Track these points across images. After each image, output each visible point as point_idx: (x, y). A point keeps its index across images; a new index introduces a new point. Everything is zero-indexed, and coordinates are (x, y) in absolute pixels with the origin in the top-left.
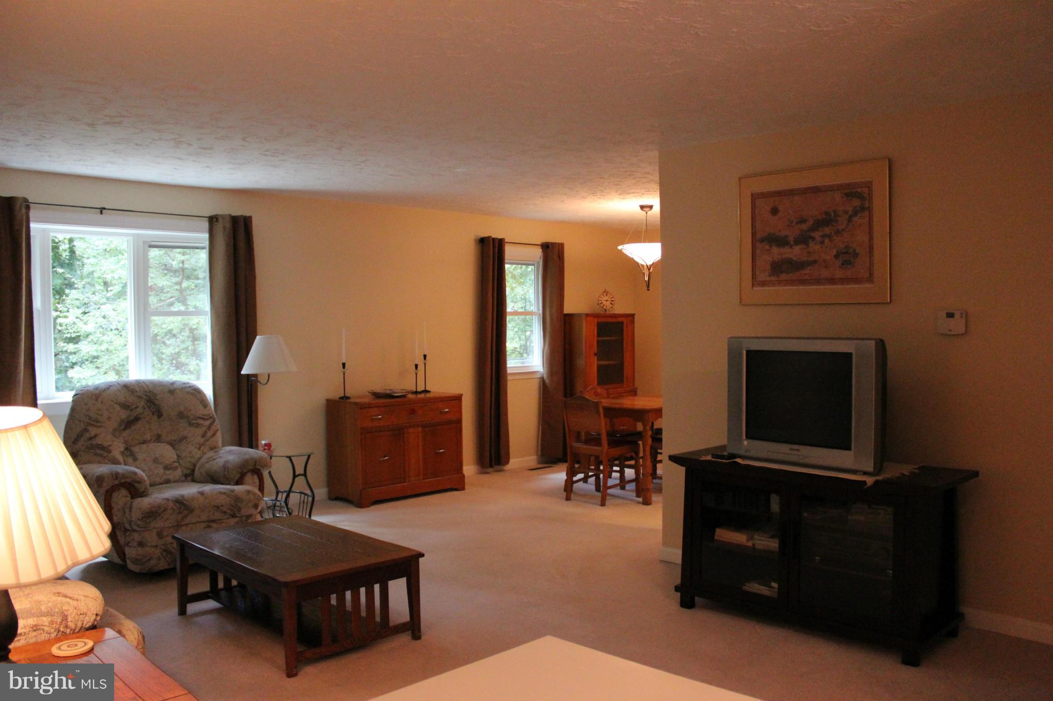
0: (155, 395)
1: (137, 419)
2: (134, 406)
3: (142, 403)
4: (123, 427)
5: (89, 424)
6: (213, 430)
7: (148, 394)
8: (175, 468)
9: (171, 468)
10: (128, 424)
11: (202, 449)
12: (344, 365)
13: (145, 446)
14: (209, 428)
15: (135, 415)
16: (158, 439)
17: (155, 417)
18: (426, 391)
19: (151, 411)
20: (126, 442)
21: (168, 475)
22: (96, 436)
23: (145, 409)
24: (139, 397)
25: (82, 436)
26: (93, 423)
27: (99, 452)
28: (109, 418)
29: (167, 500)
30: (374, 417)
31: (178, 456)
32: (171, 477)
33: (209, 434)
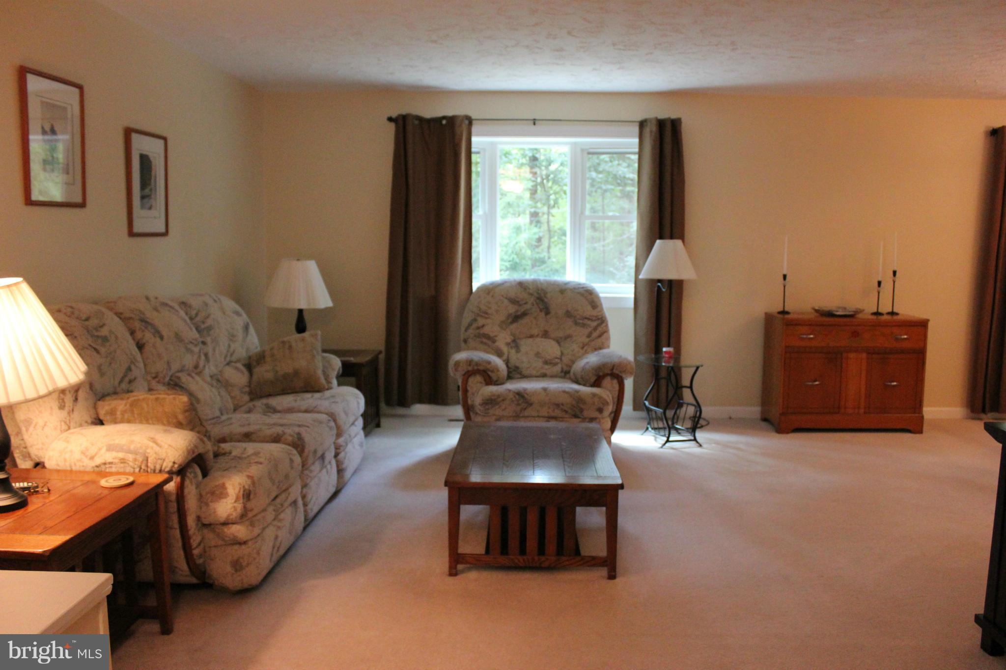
0: (545, 293)
1: (525, 314)
2: (524, 302)
3: (532, 300)
4: (510, 321)
5: (478, 315)
6: (600, 331)
7: (539, 292)
8: (555, 364)
9: (551, 363)
10: (516, 318)
11: (585, 348)
12: (785, 277)
13: (531, 340)
14: (595, 329)
15: (523, 310)
16: (546, 334)
17: (543, 314)
18: (892, 313)
19: (539, 308)
20: (513, 334)
21: (547, 369)
22: (483, 326)
23: (533, 305)
24: (531, 295)
25: (471, 325)
26: (481, 314)
27: (485, 340)
28: (497, 311)
29: (510, 391)
30: (805, 336)
31: (562, 354)
32: (548, 372)
33: (595, 334)
